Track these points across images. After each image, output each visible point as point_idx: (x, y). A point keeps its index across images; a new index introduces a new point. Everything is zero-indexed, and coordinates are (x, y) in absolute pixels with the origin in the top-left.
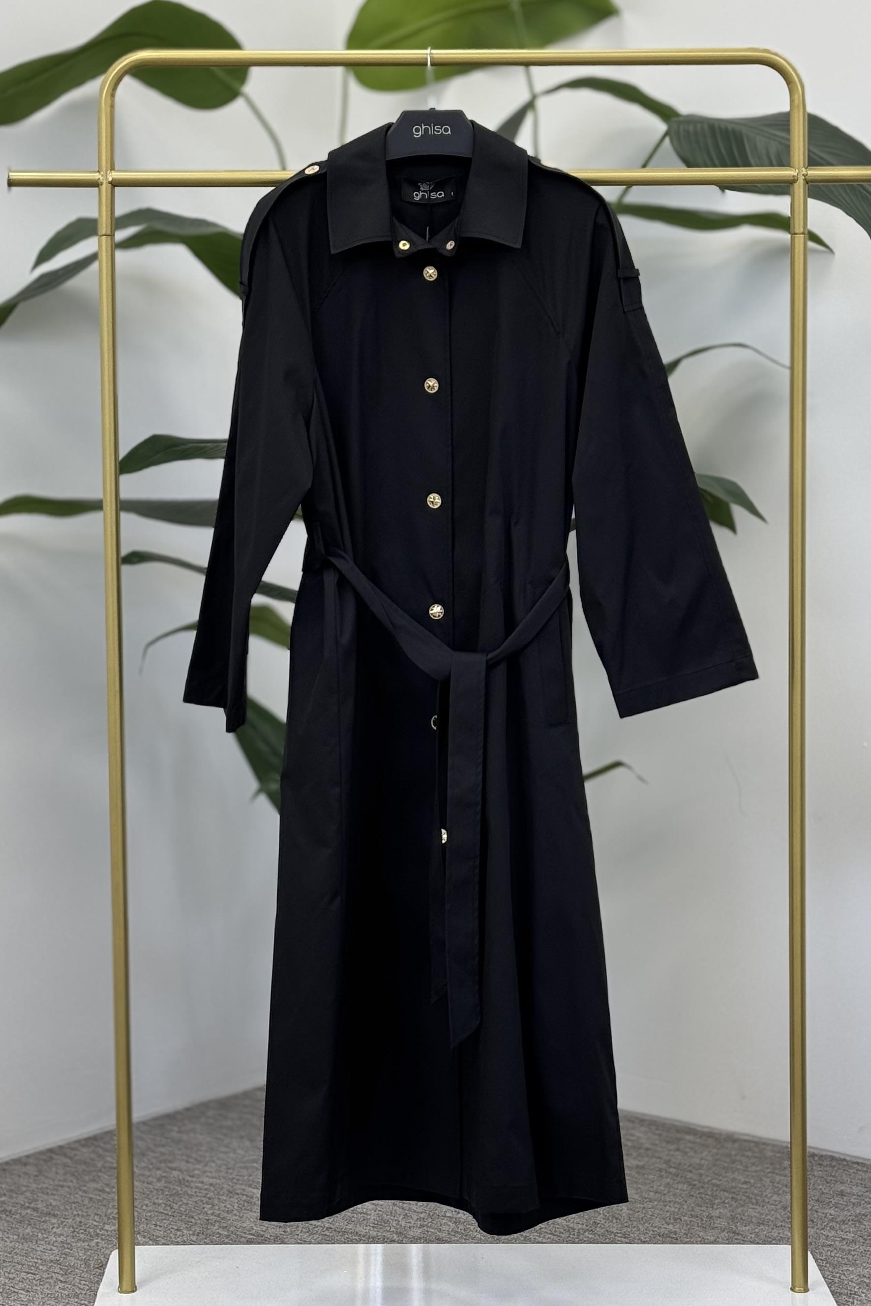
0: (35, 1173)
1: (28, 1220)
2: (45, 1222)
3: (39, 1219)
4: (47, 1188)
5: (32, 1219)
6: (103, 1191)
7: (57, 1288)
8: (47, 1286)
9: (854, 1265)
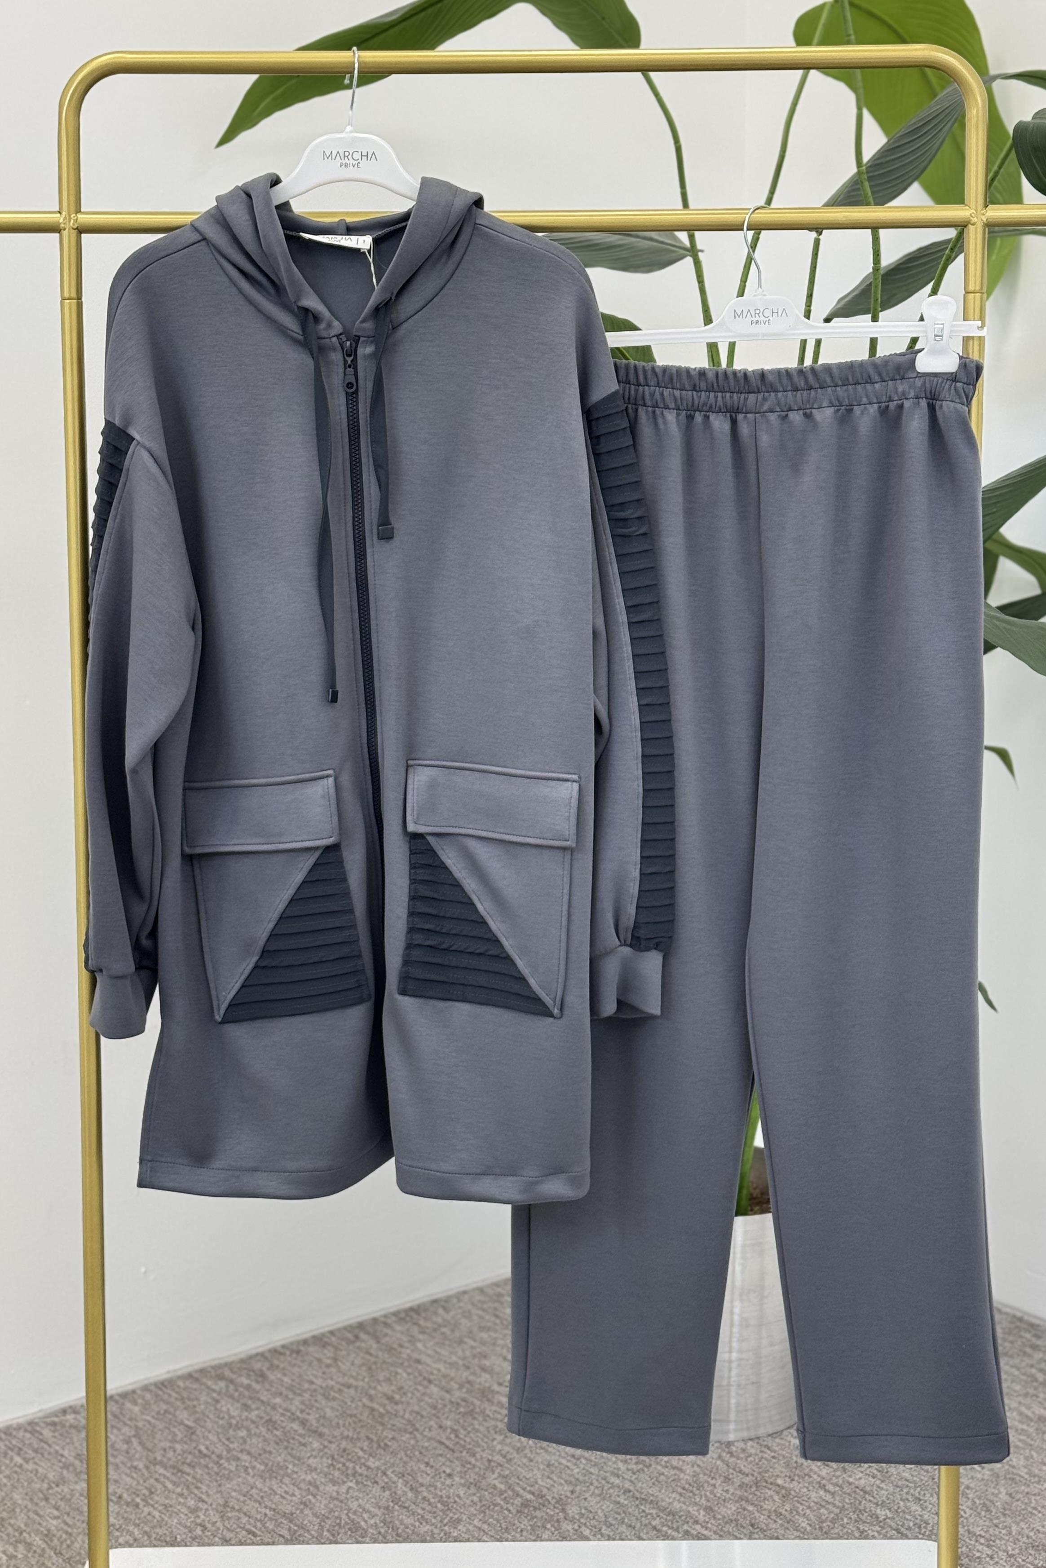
0: (329, 1361)
1: (288, 1442)
2: (304, 1445)
3: (301, 1440)
4: (332, 1388)
5: (293, 1438)
6: (390, 1398)
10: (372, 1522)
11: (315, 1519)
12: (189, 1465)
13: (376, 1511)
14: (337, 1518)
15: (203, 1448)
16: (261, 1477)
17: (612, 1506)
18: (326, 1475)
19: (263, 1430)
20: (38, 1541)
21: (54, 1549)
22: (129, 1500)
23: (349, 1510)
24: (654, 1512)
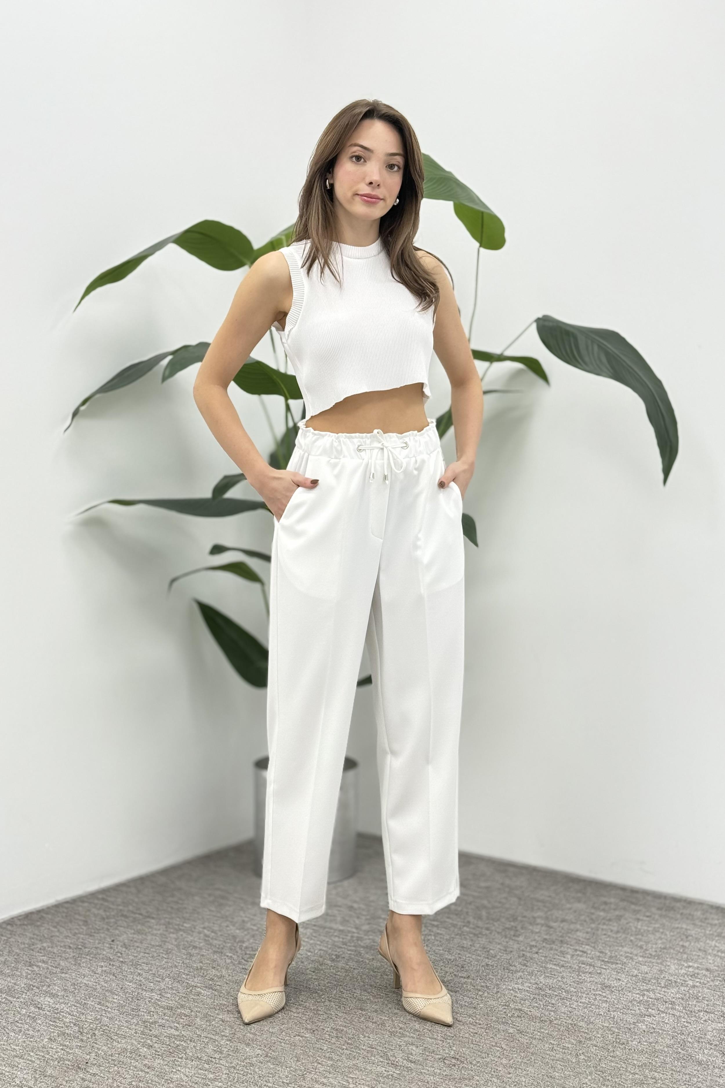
0: (136, 892)
2: (148, 922)
3: (144, 920)
5: (140, 920)
6: (177, 903)
7: (164, 962)
8: (157, 960)
9: (622, 946)
10: (202, 944)
11: (172, 946)
12: (95, 933)
13: (201, 941)
14: (184, 945)
15: (97, 927)
16: (134, 934)
17: (311, 931)
18: (167, 931)
19: (123, 918)
20: (40, 964)
21: (52, 966)
22: (75, 946)
23: (187, 942)
24: (332, 931)
